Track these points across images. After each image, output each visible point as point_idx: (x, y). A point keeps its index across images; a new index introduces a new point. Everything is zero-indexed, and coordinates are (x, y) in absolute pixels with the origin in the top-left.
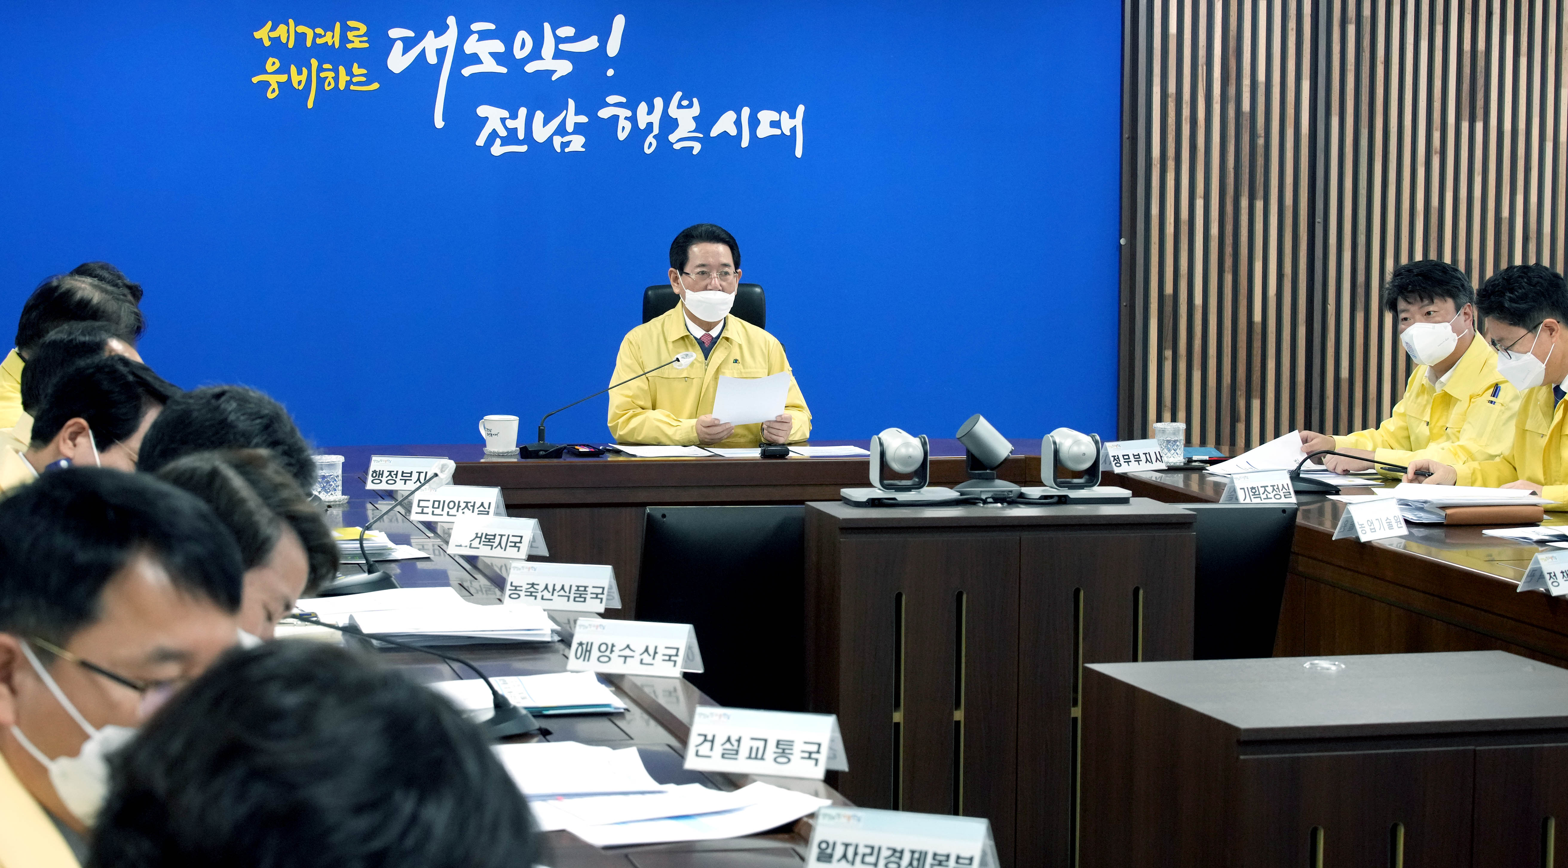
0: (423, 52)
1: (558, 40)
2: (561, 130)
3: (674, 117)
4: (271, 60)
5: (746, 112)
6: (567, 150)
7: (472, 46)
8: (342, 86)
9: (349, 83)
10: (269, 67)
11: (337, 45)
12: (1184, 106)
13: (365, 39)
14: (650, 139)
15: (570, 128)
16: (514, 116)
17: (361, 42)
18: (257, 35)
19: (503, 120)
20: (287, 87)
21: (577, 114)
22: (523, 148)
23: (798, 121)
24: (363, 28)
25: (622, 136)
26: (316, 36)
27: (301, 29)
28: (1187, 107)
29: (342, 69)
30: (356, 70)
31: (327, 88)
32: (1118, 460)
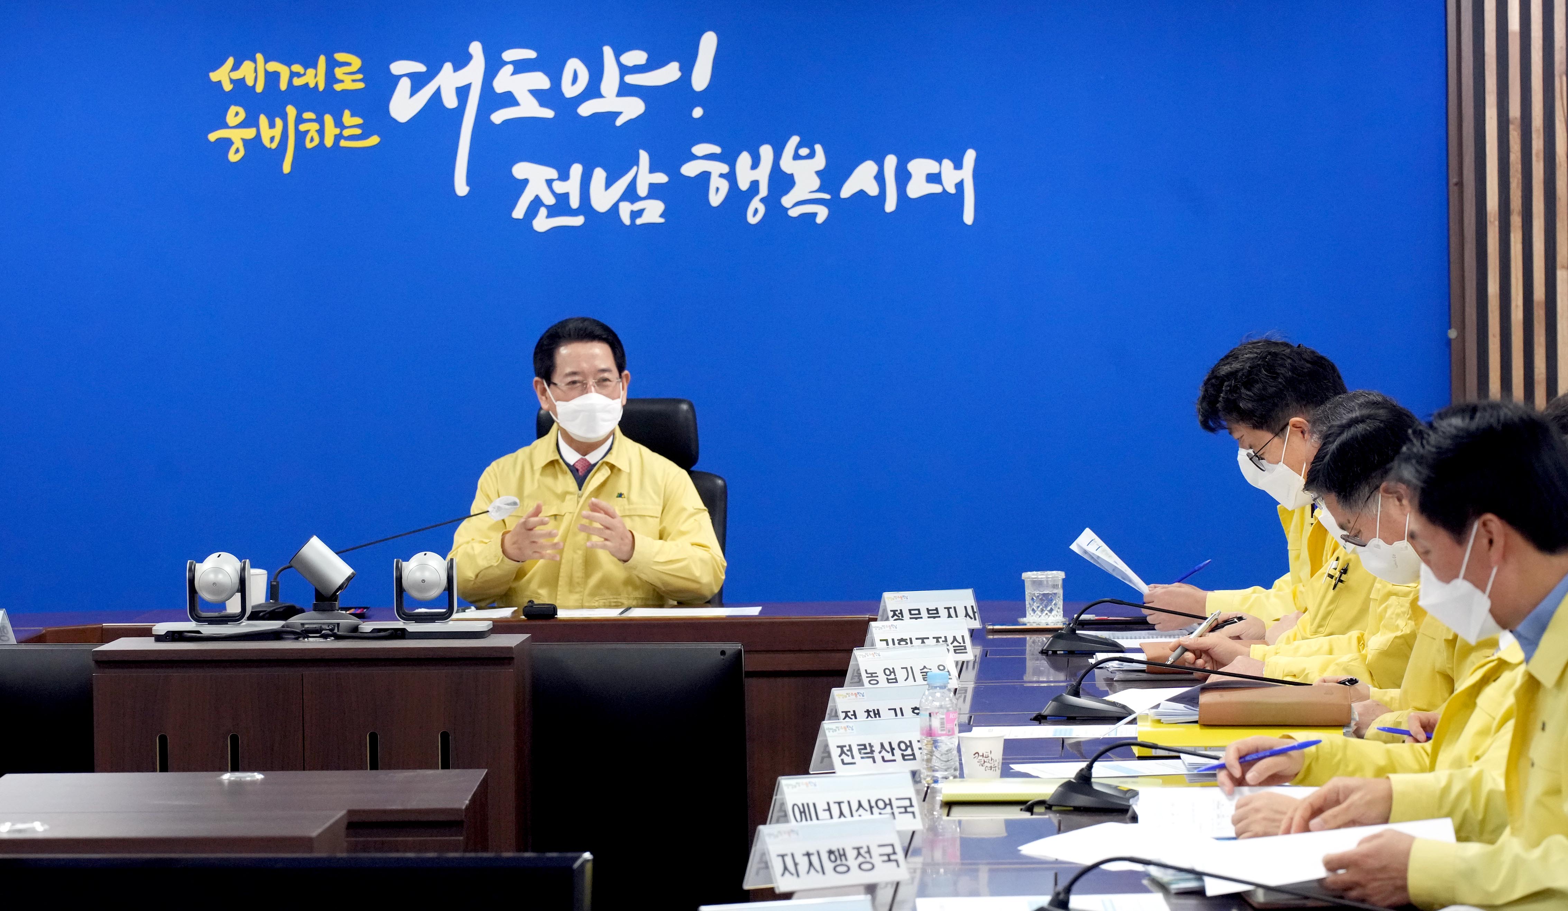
0: (437, 93)
1: (624, 70)
2: (631, 194)
3: (789, 172)
4: (233, 109)
5: (891, 162)
6: (639, 222)
7: (504, 82)
8: (329, 142)
9: (338, 138)
10: (231, 119)
11: (321, 87)
12: (1534, 136)
13: (360, 76)
14: (756, 203)
15: (642, 190)
16: (564, 176)
17: (354, 81)
18: (214, 76)
19: (549, 182)
20: (253, 145)
21: (652, 170)
22: (579, 221)
23: (967, 173)
24: (356, 63)
25: (715, 200)
26: (293, 75)
27: (273, 66)
28: (1538, 138)
29: (328, 119)
30: (348, 118)
31: (309, 145)
32: (900, 615)
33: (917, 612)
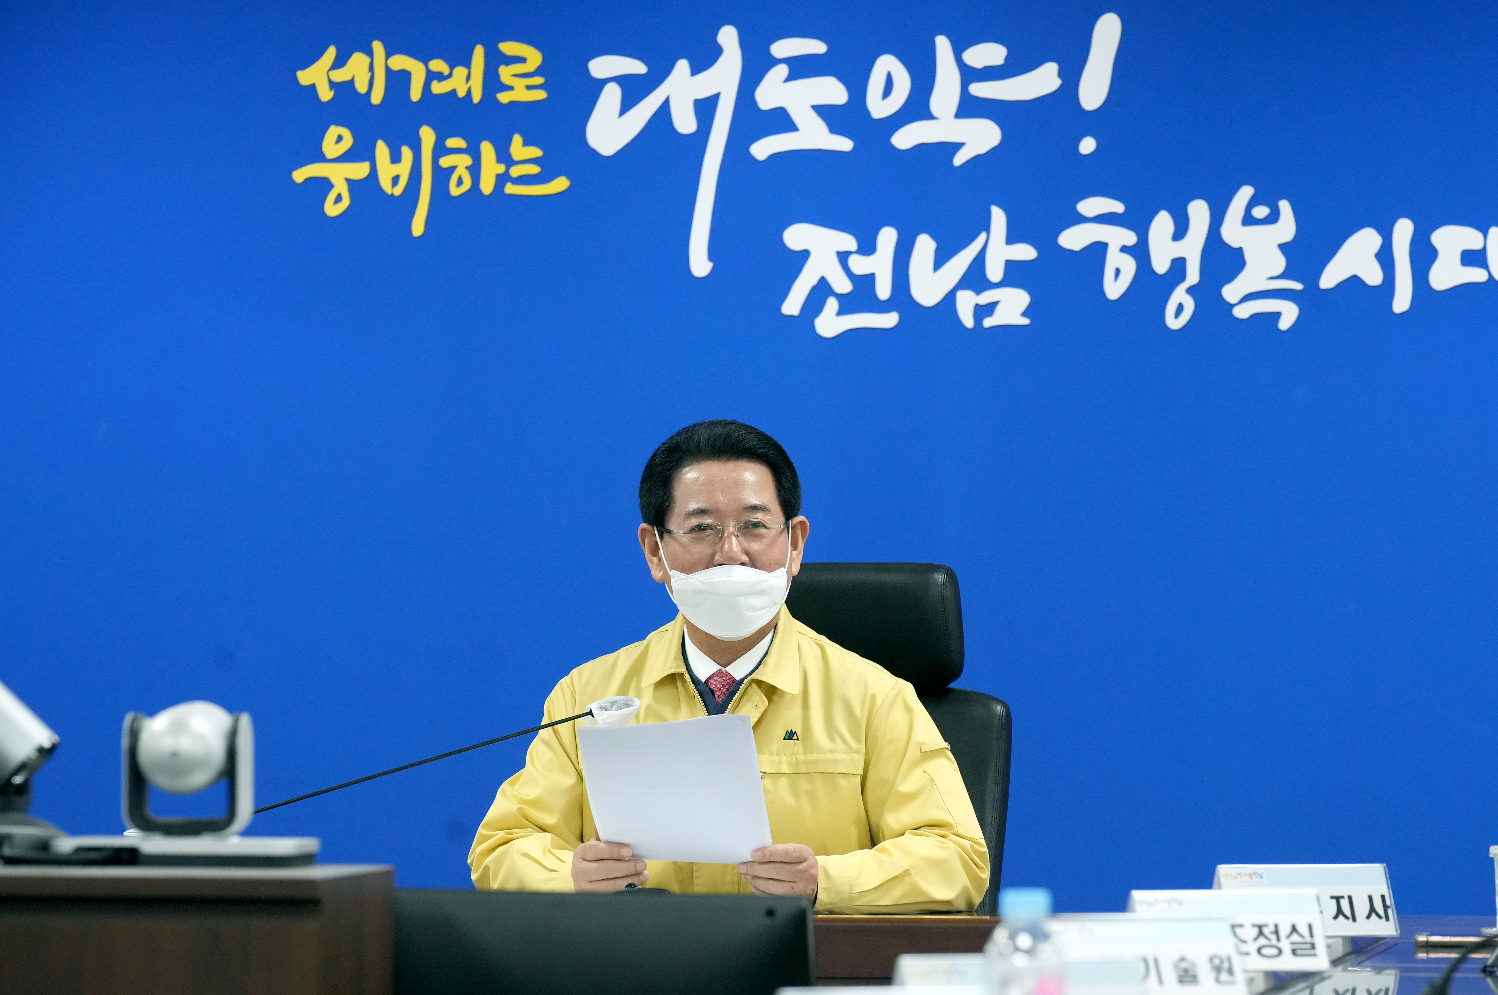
0: (664, 110)
1: (969, 75)
2: (975, 278)
3: (1235, 244)
4: (334, 131)
5: (1403, 230)
6: (988, 323)
7: (773, 92)
8: (487, 186)
9: (502, 179)
10: (330, 147)
11: (477, 97)
13: (539, 80)
14: (1180, 295)
15: (995, 271)
16: (867, 247)
17: (529, 88)
18: (305, 77)
19: (843, 257)
20: (365, 189)
21: (1012, 239)
22: (889, 320)
24: (534, 58)
25: (1114, 288)
26: (432, 76)
27: (400, 62)
29: (487, 149)
30: (518, 148)
31: (455, 191)
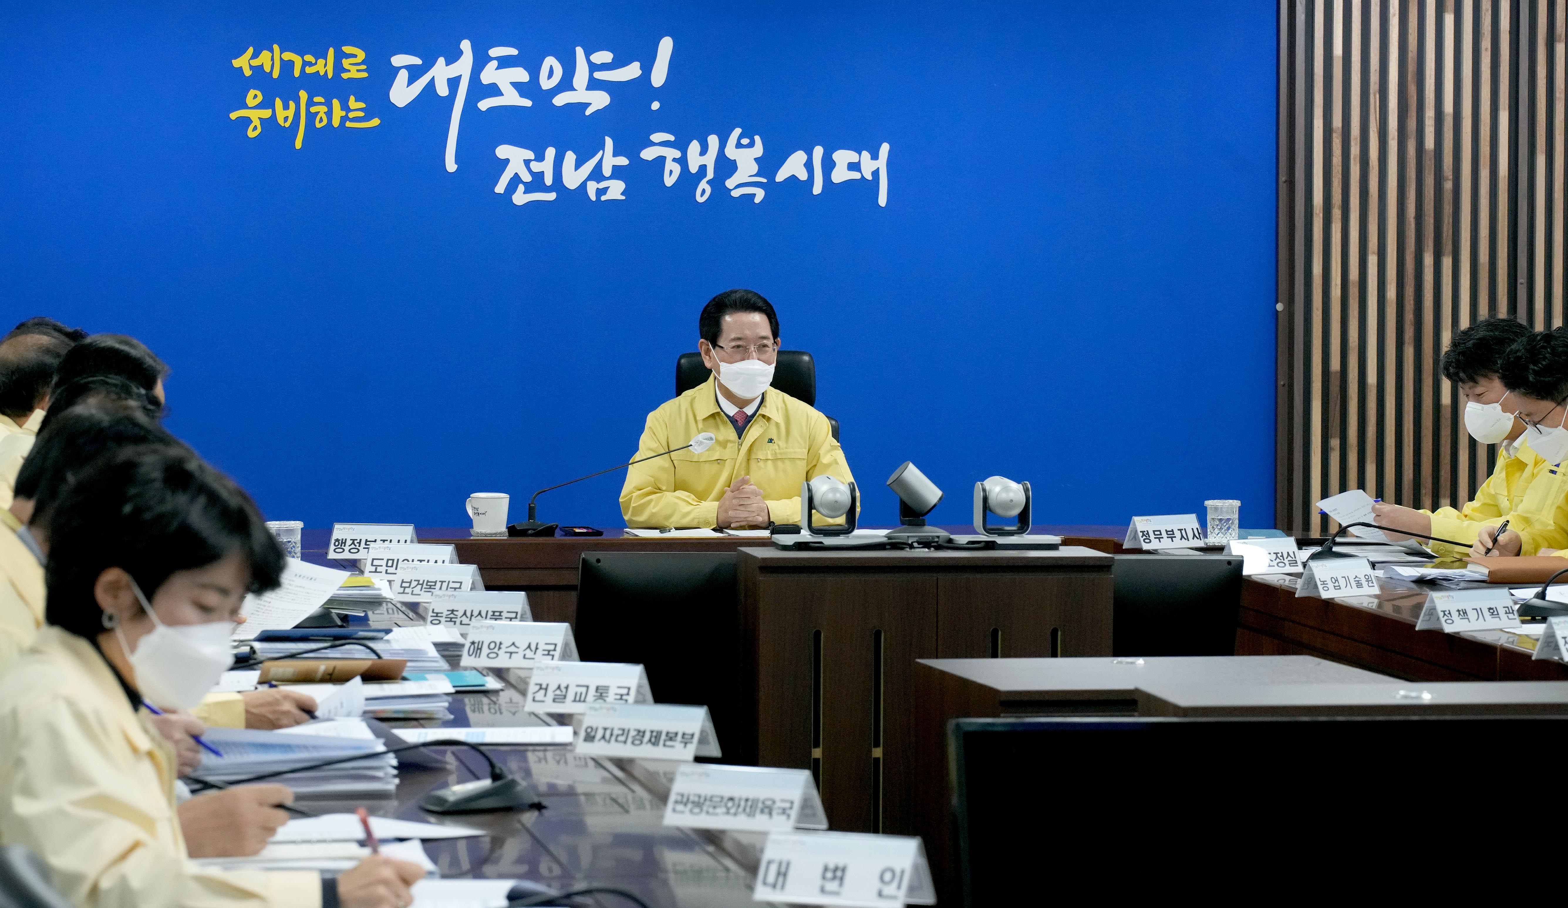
0: (432, 83)
1: (593, 67)
2: (597, 174)
3: (732, 159)
4: (252, 92)
5: (818, 152)
6: (603, 198)
7: (490, 75)
8: (336, 123)
9: (344, 119)
10: (250, 101)
11: (330, 75)
12: (1353, 143)
13: (364, 67)
14: (703, 185)
15: (607, 171)
16: (540, 158)
17: (358, 71)
18: (236, 63)
19: (527, 163)
20: (269, 124)
21: (616, 154)
22: (551, 196)
23: (882, 163)
24: (361, 55)
25: (669, 181)
26: (305, 64)
27: (288, 56)
28: (1356, 144)
29: (336, 103)
30: (353, 103)
31: (319, 125)
32: (1147, 535)
33: (1159, 533)
